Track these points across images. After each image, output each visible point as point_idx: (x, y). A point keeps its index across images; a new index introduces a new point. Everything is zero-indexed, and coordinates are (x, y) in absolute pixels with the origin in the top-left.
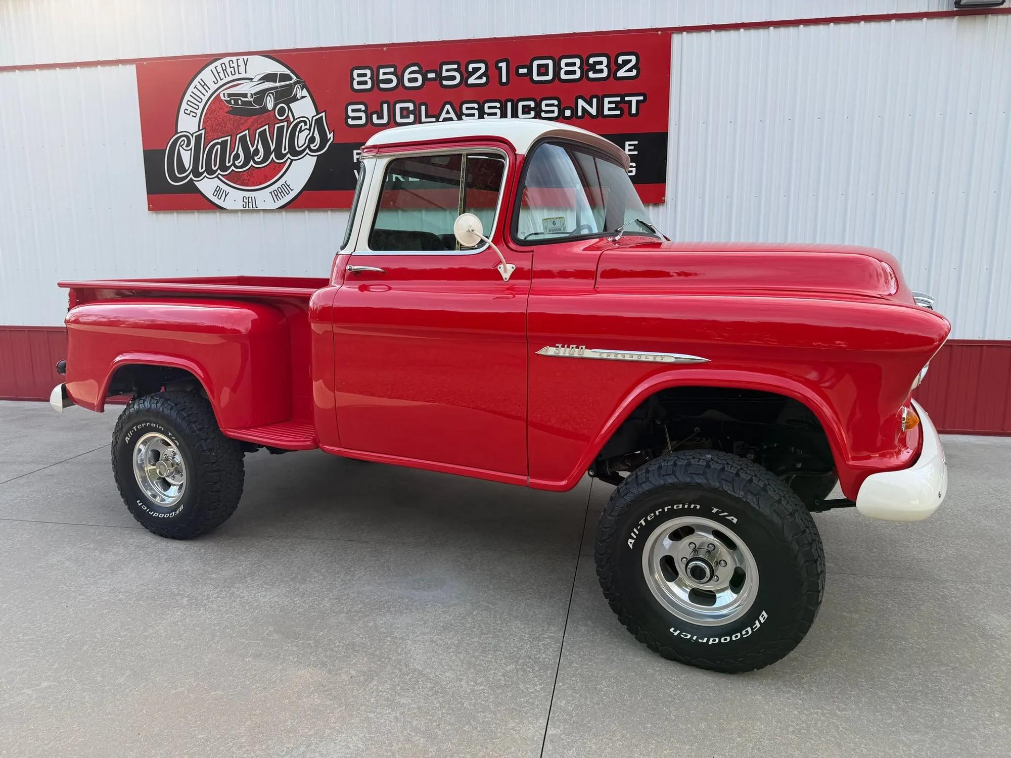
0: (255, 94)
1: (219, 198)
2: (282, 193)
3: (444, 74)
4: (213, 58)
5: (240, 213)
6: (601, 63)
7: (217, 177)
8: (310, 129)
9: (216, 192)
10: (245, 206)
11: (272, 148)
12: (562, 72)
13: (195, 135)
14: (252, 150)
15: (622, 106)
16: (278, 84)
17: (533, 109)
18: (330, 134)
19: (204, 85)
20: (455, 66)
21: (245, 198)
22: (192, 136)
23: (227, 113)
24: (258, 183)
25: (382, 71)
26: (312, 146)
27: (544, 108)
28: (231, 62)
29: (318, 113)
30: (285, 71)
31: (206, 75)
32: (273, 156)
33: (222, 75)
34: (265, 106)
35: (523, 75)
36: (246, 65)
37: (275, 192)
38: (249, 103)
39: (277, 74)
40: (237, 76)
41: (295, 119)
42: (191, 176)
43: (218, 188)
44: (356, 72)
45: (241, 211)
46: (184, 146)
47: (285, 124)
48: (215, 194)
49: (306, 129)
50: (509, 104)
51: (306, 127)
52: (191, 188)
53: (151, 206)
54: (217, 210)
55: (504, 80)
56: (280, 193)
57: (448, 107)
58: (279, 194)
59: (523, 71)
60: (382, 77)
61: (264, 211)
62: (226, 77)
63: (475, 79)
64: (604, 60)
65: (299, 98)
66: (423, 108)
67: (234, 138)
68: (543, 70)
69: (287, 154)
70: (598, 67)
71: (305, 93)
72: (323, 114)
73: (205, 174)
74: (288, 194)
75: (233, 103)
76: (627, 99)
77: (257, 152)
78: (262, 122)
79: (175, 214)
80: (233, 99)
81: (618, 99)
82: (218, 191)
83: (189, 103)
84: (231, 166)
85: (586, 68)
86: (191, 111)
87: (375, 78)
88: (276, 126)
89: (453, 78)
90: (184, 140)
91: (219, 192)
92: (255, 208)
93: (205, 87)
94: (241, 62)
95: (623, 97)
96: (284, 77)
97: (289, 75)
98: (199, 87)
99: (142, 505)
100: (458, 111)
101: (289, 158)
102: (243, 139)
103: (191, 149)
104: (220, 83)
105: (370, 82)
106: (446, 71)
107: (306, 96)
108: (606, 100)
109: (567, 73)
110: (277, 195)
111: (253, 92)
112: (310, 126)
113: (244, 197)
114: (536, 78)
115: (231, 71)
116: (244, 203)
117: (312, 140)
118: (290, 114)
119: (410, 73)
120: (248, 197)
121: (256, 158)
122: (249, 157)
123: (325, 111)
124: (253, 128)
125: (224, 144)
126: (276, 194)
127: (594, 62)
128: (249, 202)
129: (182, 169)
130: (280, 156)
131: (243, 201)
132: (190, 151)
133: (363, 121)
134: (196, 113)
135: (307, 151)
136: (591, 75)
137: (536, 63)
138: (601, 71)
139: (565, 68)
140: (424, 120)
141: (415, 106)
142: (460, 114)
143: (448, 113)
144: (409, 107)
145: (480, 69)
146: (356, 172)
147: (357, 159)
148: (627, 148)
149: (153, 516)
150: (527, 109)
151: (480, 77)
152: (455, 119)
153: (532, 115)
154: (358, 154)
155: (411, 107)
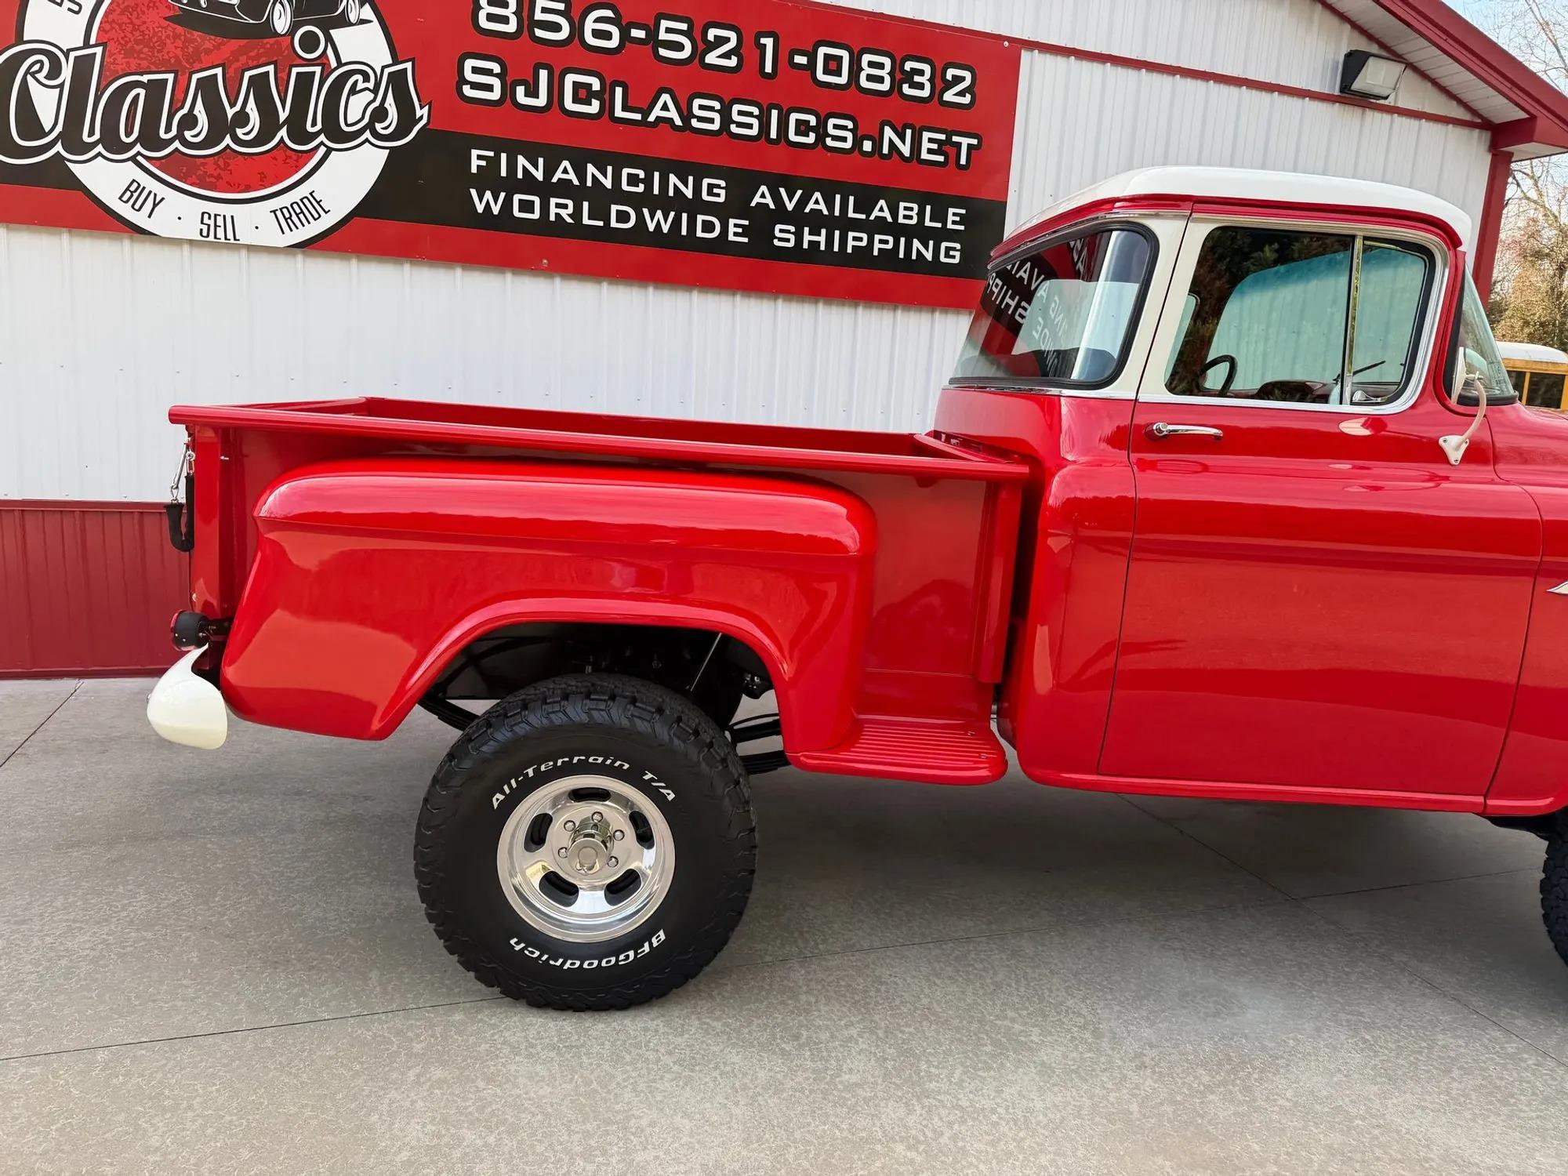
1: (137, 206)
2: (301, 216)
3: (663, 36)
5: (186, 247)
6: (921, 73)
7: (133, 159)
8: (375, 91)
9: (128, 194)
10: (205, 234)
11: (283, 116)
12: (863, 76)
13: (73, 55)
14: (230, 112)
15: (946, 148)
17: (813, 129)
18: (421, 108)
20: (684, 26)
21: (206, 216)
22: (66, 54)
23: (165, 18)
24: (240, 188)
25: (540, 3)
26: (378, 127)
27: (831, 130)
29: (395, 62)
32: (283, 132)
34: (270, 23)
35: (800, 66)
37: (285, 211)
38: (227, 9)
41: (340, 64)
42: (59, 147)
43: (135, 185)
45: (191, 242)
46: (40, 76)
47: (318, 70)
48: (125, 198)
49: (367, 89)
50: (775, 113)
51: (366, 85)
52: (58, 176)
54: (126, 235)
55: (768, 69)
56: (297, 215)
57: (666, 98)
58: (294, 218)
59: (800, 60)
60: (539, 15)
61: (250, 248)
63: (718, 57)
64: (927, 68)
65: (353, 21)
66: (619, 91)
67: (183, 79)
68: (833, 65)
69: (317, 134)
70: (917, 79)
71: (367, 12)
72: (408, 65)
73: (100, 148)
74: (315, 219)
76: (955, 139)
77: (242, 118)
78: (259, 56)
81: (943, 137)
82: (133, 192)
84: (172, 141)
85: (898, 76)
87: (525, 14)
88: (295, 71)
89: (678, 47)
90: (41, 62)
91: (136, 195)
92: (232, 241)
95: (949, 135)
99: (522, 949)
100: (684, 108)
101: (322, 143)
102: (207, 86)
103: (61, 86)
105: (513, 20)
106: (666, 32)
107: (370, 21)
108: (926, 135)
109: (870, 78)
110: (290, 218)
112: (377, 85)
113: (203, 213)
114: (821, 76)
116: (205, 228)
117: (380, 114)
118: (330, 52)
119: (597, 20)
120: (216, 215)
121: (240, 132)
122: (220, 127)
123: (412, 60)
124: (235, 65)
125: (155, 90)
126: (287, 215)
127: (911, 69)
128: (216, 226)
130: (300, 134)
131: (202, 223)
132: (58, 90)
133: (495, 95)
135: (367, 135)
136: (906, 89)
137: (822, 51)
138: (921, 86)
139: (867, 70)
140: (619, 113)
141: (603, 84)
142: (687, 115)
143: (665, 109)
144: (591, 85)
145: (728, 40)
146: (473, 192)
147: (479, 167)
148: (951, 218)
149: (565, 967)
150: (803, 128)
151: (726, 55)
152: (678, 122)
153: (811, 138)
154: (479, 157)
155: (596, 85)
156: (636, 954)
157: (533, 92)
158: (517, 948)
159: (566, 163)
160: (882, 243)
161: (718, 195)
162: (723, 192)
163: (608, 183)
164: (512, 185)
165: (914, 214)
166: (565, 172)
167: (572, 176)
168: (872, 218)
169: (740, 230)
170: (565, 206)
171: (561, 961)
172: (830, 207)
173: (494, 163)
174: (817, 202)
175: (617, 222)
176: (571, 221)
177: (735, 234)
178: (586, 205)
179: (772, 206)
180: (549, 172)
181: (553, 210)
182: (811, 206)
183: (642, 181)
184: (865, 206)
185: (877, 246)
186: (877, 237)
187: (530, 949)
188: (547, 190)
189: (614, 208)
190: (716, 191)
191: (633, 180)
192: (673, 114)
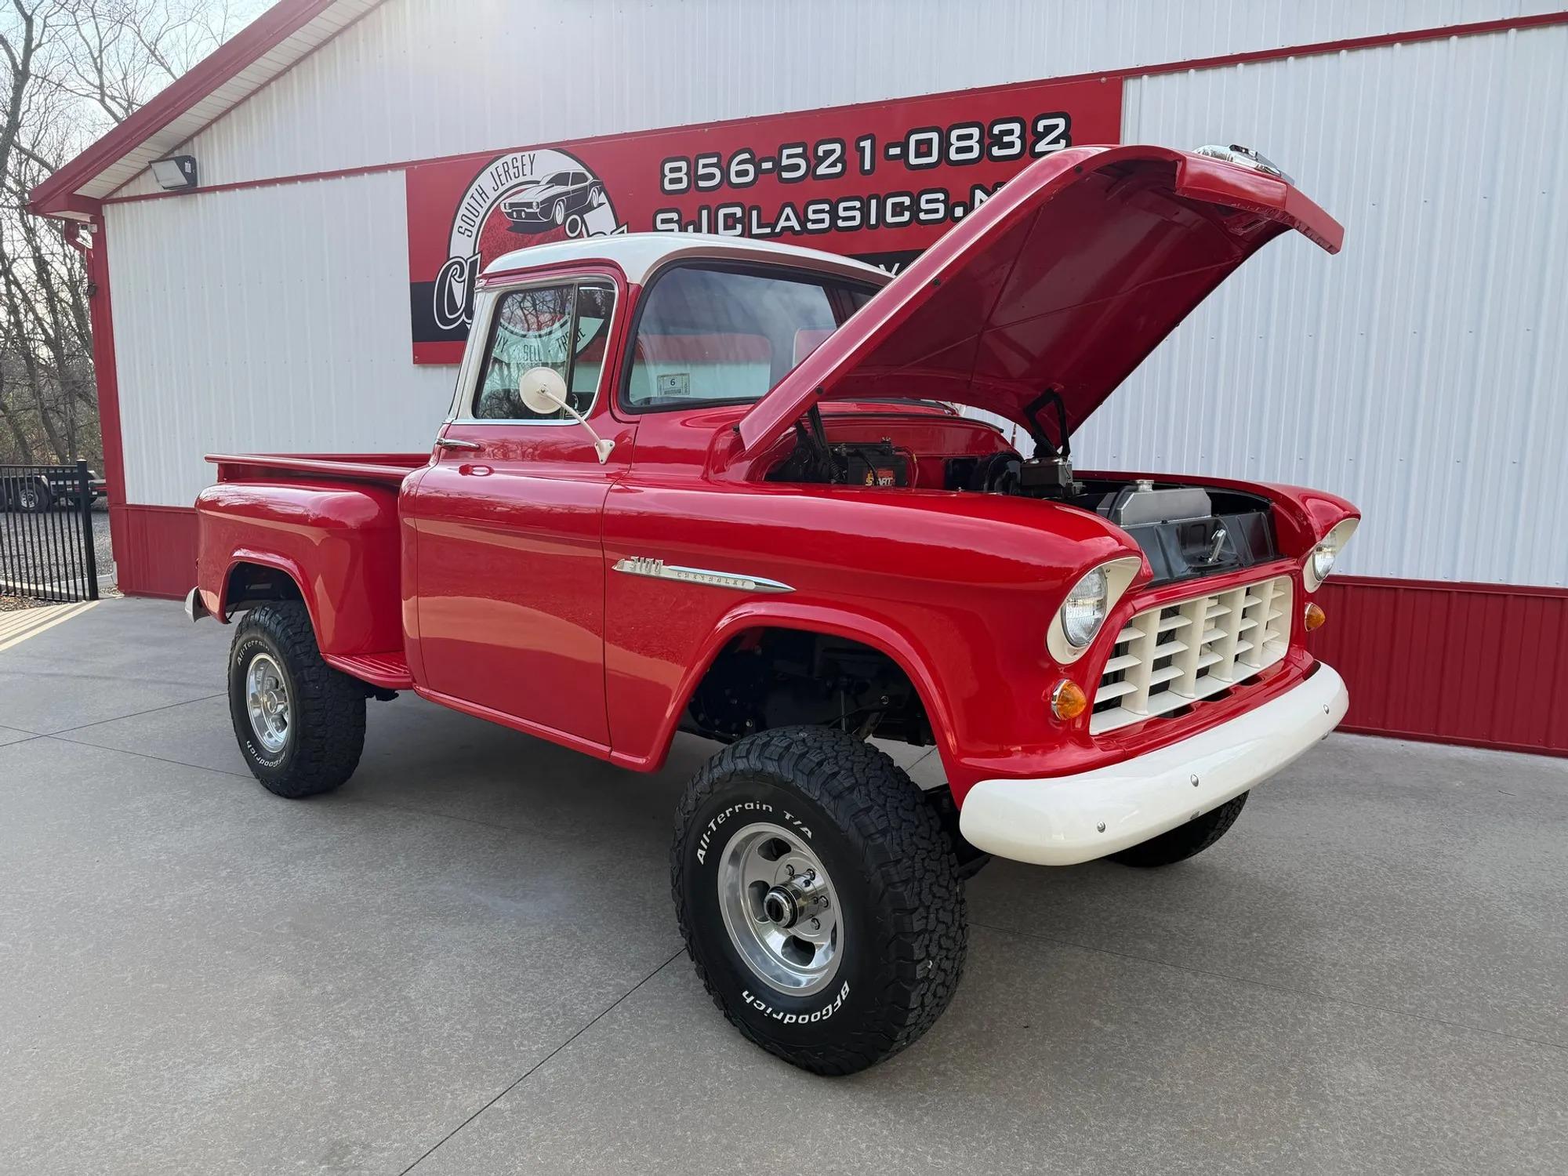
0: (542, 202)
3: (785, 162)
4: (493, 156)
10: (526, 359)
12: (952, 150)
13: (469, 261)
16: (570, 188)
19: (482, 193)
20: (800, 150)
21: (526, 347)
22: (466, 262)
23: (507, 229)
24: (542, 327)
25: (702, 162)
27: (924, 206)
28: (515, 160)
29: (618, 226)
30: (578, 168)
31: (485, 180)
33: (503, 178)
34: (554, 219)
35: (895, 156)
36: (532, 164)
37: (563, 338)
38: (533, 216)
39: (569, 173)
40: (522, 179)
42: (464, 317)
44: (668, 166)
46: (455, 277)
50: (874, 203)
53: (416, 357)
55: (867, 166)
57: (788, 210)
59: (895, 151)
60: (701, 171)
62: (507, 181)
63: (827, 167)
64: (1016, 127)
65: (595, 206)
66: (754, 213)
68: (924, 148)
71: (603, 198)
72: (624, 227)
75: (515, 216)
79: (445, 369)
80: (515, 210)
83: (464, 218)
86: (466, 229)
87: (692, 173)
90: (456, 269)
93: (483, 195)
94: (526, 160)
96: (578, 178)
97: (583, 174)
98: (476, 196)
100: (801, 215)
103: (464, 281)
104: (502, 189)
105: (685, 179)
106: (787, 158)
107: (604, 203)
109: (959, 150)
110: (565, 342)
111: (539, 200)
114: (913, 161)
115: (514, 173)
116: (526, 355)
118: (583, 229)
119: (739, 163)
120: (531, 346)
123: (627, 223)
127: (1000, 131)
128: (531, 353)
129: (453, 308)
131: (525, 352)
132: (463, 283)
134: (471, 232)
137: (912, 139)
139: (956, 144)
140: (755, 231)
141: (743, 212)
142: (804, 221)
143: (788, 220)
144: (735, 213)
145: (834, 151)
150: (898, 209)
151: (833, 164)
152: (797, 228)
153: (906, 217)
155: (738, 211)
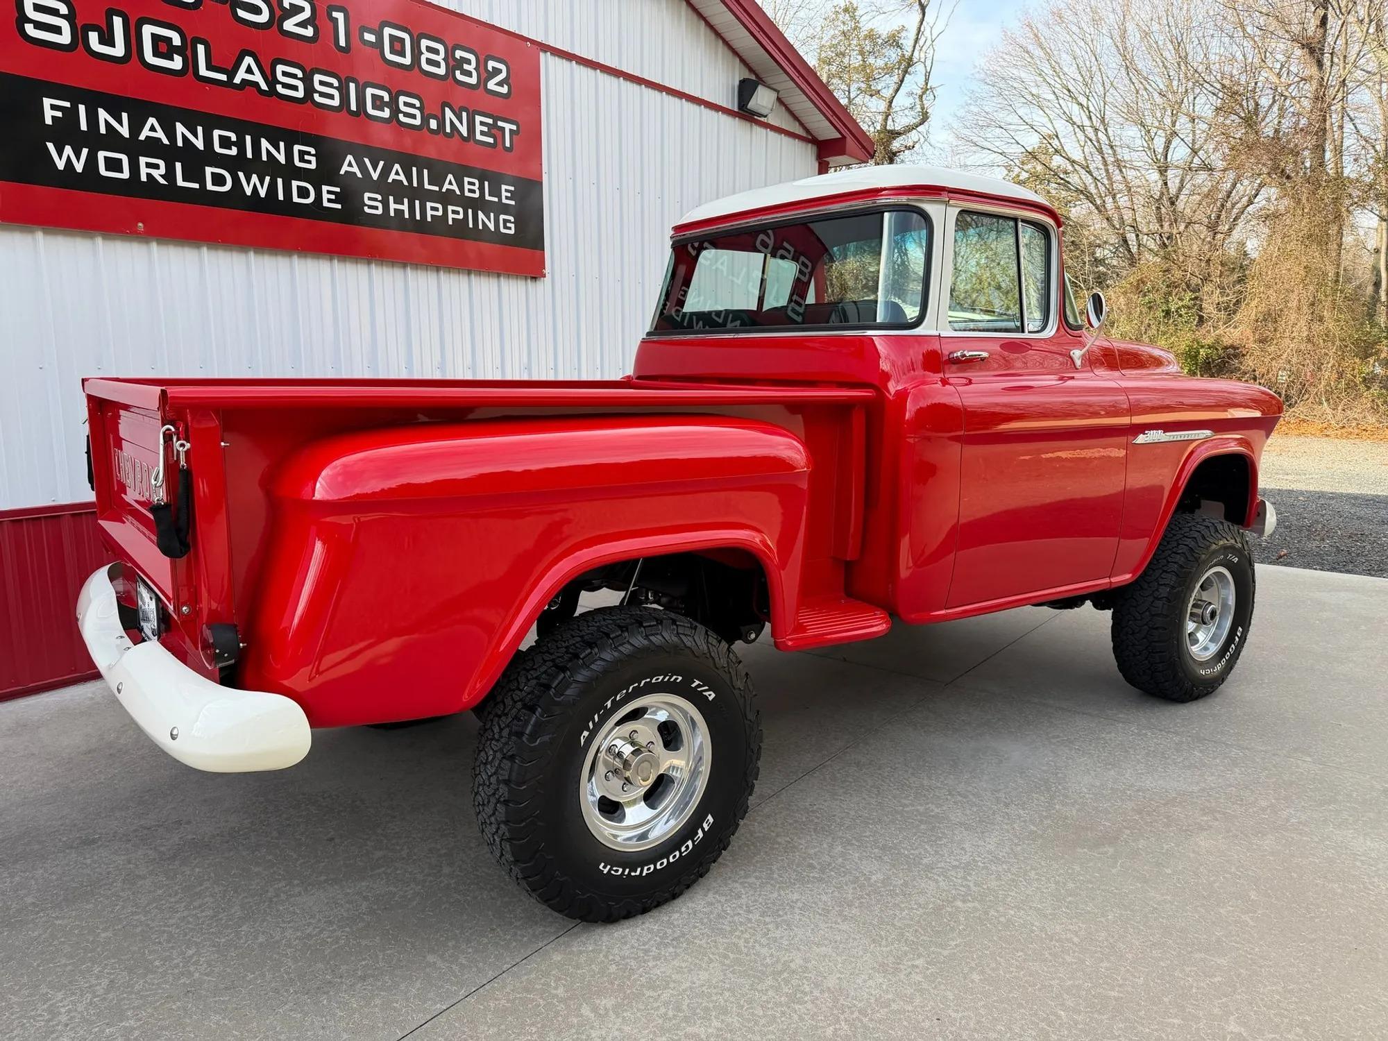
6: (468, 61)
12: (423, 59)
15: (495, 131)
17: (386, 104)
27: (402, 107)
35: (370, 43)
50: (352, 86)
55: (342, 42)
57: (248, 60)
59: (370, 37)
63: (295, 25)
64: (472, 59)
66: (201, 49)
68: (397, 46)
70: (466, 67)
76: (500, 124)
81: (490, 121)
85: (452, 63)
89: (256, 10)
95: (495, 119)
99: (610, 869)
100: (268, 73)
108: (478, 118)
109: (429, 62)
114: (389, 55)
127: (460, 57)
133: (65, 39)
136: (459, 76)
138: (470, 74)
139: (426, 54)
140: (203, 71)
141: (183, 39)
142: (272, 81)
143: (248, 71)
144: (171, 39)
145: (302, 9)
146: (50, 146)
147: (53, 117)
148: (504, 194)
149: (644, 874)
150: (378, 103)
151: (302, 24)
152: (264, 86)
153: (386, 114)
154: (53, 107)
155: (177, 41)
156: (693, 842)
157: (108, 40)
158: (605, 871)
159: (152, 121)
160: (454, 213)
161: (309, 162)
162: (313, 159)
163: (200, 144)
164: (94, 140)
165: (476, 188)
166: (152, 129)
167: (160, 134)
168: (444, 190)
169: (333, 197)
170: (157, 167)
171: (639, 870)
172: (409, 178)
173: (72, 114)
174: (397, 173)
175: (213, 185)
176: (166, 183)
177: (330, 201)
178: (178, 166)
179: (359, 175)
180: (136, 128)
181: (144, 171)
182: (392, 177)
183: (234, 144)
184: (437, 179)
185: (451, 216)
186: (450, 208)
187: (614, 868)
188: (135, 148)
189: (209, 170)
190: (307, 157)
191: (225, 142)
192: (257, 77)
